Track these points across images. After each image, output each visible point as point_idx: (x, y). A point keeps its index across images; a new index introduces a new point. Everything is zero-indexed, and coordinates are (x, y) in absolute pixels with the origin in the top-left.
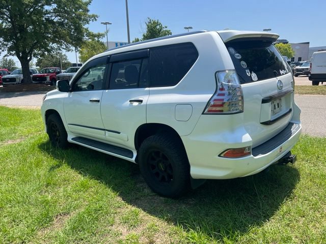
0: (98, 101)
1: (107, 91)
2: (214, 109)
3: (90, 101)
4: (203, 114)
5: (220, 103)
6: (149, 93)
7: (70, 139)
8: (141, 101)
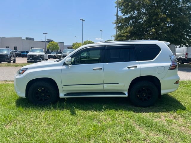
0: (102, 69)
1: (107, 63)
2: (173, 68)
3: (93, 69)
4: (169, 70)
5: (174, 65)
6: (139, 63)
7: (62, 95)
8: (136, 67)
